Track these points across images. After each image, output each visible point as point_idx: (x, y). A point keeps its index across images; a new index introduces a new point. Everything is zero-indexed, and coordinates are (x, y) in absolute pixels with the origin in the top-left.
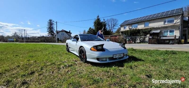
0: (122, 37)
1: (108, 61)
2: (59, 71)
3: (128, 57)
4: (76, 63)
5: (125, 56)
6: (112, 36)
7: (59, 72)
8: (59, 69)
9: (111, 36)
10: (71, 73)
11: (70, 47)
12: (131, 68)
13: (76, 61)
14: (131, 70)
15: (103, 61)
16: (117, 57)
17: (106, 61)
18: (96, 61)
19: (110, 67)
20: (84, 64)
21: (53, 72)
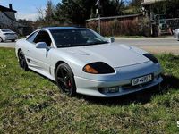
0: (146, 19)
1: (121, 93)
2: (23, 118)
3: (161, 79)
4: (53, 97)
5: (155, 80)
6: (123, 19)
7: (24, 120)
8: (22, 113)
9: (119, 19)
10: (50, 122)
11: (29, 60)
12: (168, 104)
13: (51, 93)
14: (167, 110)
15: (110, 92)
16: (139, 83)
17: (117, 91)
18: (96, 93)
19: (126, 104)
20: (71, 101)
21: (12, 122)
